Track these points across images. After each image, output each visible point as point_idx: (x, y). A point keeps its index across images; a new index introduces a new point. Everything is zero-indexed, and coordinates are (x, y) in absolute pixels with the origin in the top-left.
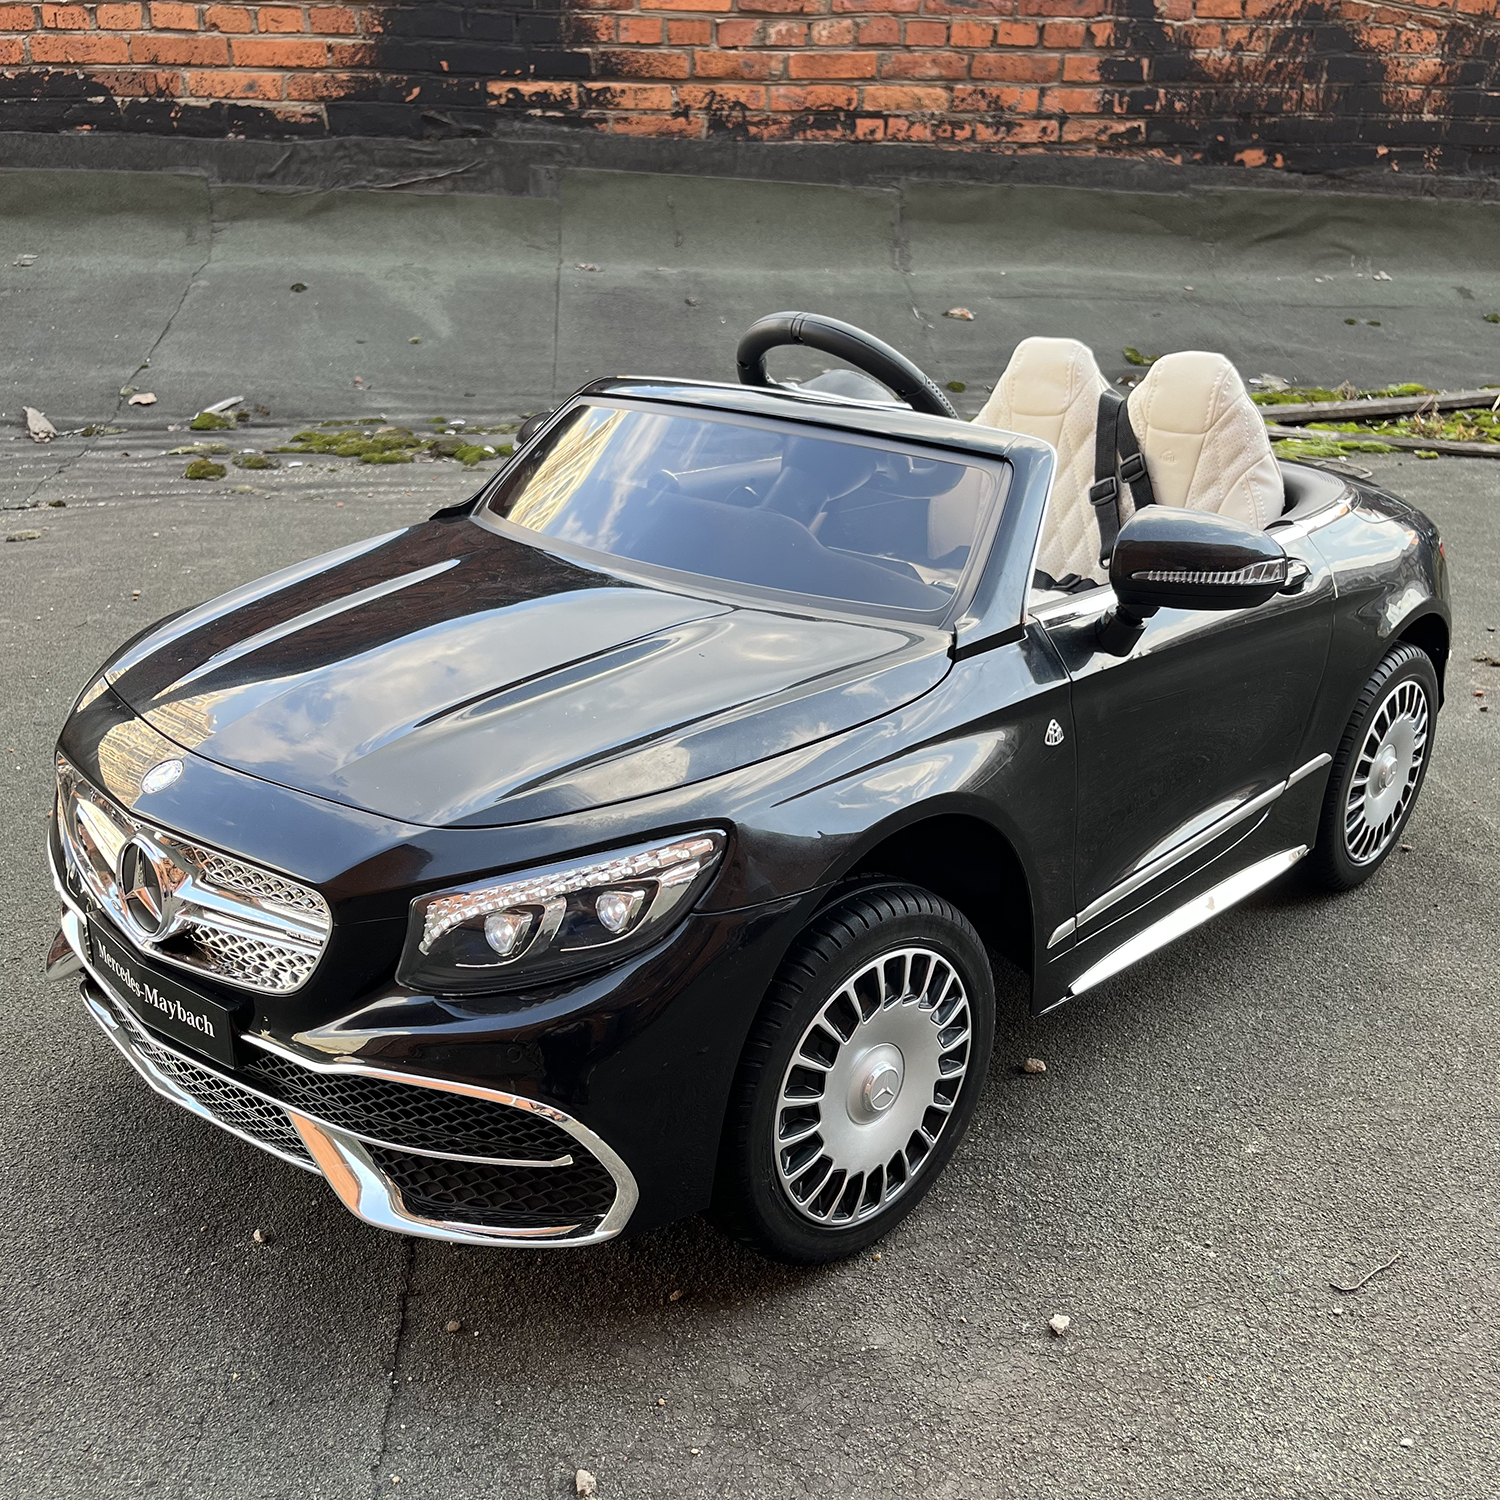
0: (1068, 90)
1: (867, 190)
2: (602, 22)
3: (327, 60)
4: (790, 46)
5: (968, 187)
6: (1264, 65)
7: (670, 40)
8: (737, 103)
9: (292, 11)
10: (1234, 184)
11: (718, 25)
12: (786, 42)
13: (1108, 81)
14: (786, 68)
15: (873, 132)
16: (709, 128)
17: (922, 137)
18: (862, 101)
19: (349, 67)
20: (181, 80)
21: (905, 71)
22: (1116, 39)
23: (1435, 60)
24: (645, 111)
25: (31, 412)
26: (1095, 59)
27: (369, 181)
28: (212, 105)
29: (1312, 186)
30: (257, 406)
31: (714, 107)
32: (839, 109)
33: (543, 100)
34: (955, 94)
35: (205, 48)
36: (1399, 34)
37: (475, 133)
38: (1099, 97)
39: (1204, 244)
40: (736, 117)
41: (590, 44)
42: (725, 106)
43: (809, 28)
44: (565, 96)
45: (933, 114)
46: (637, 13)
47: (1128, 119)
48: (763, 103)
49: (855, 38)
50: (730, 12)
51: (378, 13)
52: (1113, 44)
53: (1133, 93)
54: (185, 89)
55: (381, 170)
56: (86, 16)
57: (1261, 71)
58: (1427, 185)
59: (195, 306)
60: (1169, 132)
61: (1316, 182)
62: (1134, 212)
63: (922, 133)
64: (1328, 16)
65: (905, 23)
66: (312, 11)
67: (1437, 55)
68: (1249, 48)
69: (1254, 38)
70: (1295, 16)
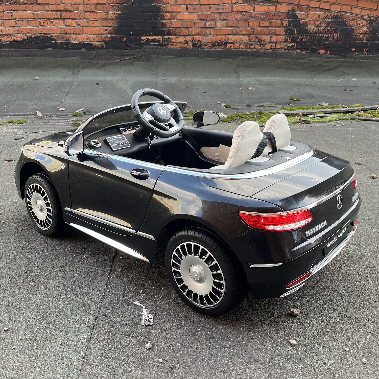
0: (277, 36)
1: (230, 60)
2: (167, 23)
3: (105, 32)
4: (211, 27)
5: (254, 59)
6: (324, 30)
7: (183, 26)
8: (199, 41)
9: (97, 21)
10: (317, 58)
11: (194, 23)
12: (210, 26)
13: (286, 34)
14: (210, 32)
15: (231, 47)
16: (192, 46)
17: (242, 48)
18: (228, 40)
19: (110, 34)
20: (72, 37)
21: (238, 32)
22: (288, 24)
23: (366, 28)
24: (177, 43)
25: (38, 112)
26: (283, 29)
27: (114, 60)
28: (79, 43)
29: (336, 58)
30: (88, 110)
31: (194, 42)
32: (223, 42)
33: (154, 40)
34: (250, 38)
35: (77, 30)
36: (357, 22)
37: (138, 48)
38: (285, 38)
39: (310, 72)
40: (199, 44)
41: (165, 28)
42: (196, 41)
43: (216, 23)
44: (159, 40)
45: (245, 42)
46: (176, 20)
47: (292, 43)
48: (205, 40)
49: (226, 25)
50: (197, 20)
51: (116, 22)
52: (288, 26)
53: (293, 37)
54: (73, 39)
55: (117, 57)
56: (50, 23)
57: (324, 31)
58: (365, 58)
59: (74, 88)
60: (302, 46)
61: (338, 57)
62: (294, 65)
63: (242, 47)
64: (339, 18)
65: (238, 22)
66: (102, 21)
67: (367, 27)
68: (320, 26)
69: (322, 24)
70: (332, 18)
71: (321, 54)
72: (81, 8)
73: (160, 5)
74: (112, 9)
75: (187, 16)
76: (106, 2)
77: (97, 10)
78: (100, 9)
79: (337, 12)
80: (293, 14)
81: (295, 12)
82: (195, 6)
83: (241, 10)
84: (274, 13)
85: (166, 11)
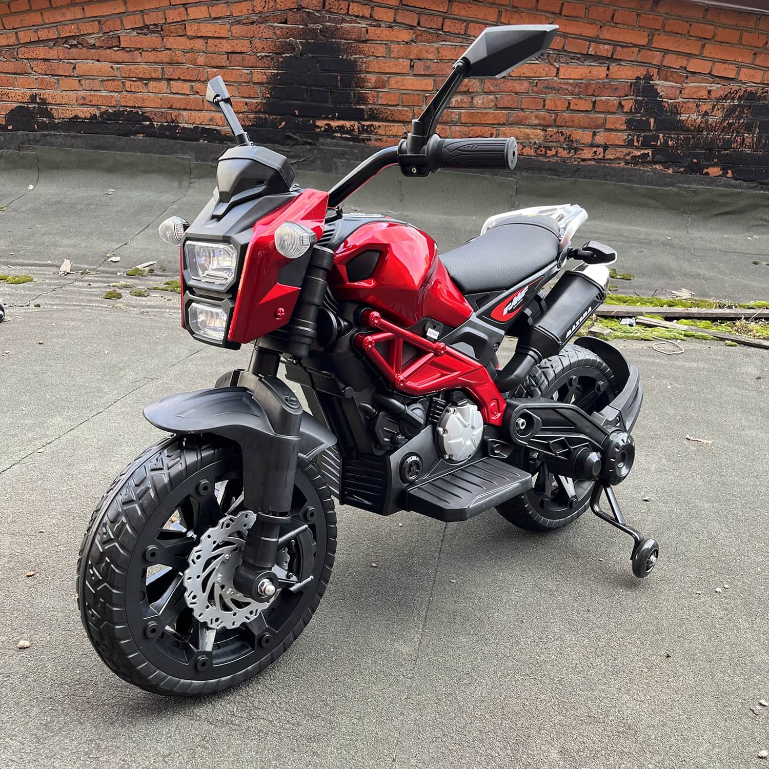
0: (609, 133)
1: (500, 179)
2: (370, 94)
3: (246, 108)
4: (462, 107)
5: (553, 179)
6: (721, 123)
7: (403, 103)
9: (231, 87)
10: (702, 184)
11: (426, 97)
12: (460, 106)
13: (630, 129)
14: (460, 118)
17: (529, 154)
18: (498, 135)
19: (254, 112)
20: (182, 116)
21: (521, 121)
22: (635, 108)
24: (390, 136)
25: (66, 261)
26: (624, 118)
28: (194, 127)
29: (749, 188)
30: (161, 266)
33: (341, 129)
34: (547, 133)
35: (193, 102)
37: (309, 144)
38: (626, 137)
39: (684, 215)
41: (364, 104)
43: (472, 99)
44: (352, 128)
45: (535, 142)
46: (388, 90)
47: (642, 149)
48: (448, 134)
49: (495, 104)
50: (433, 91)
51: (268, 88)
52: (633, 111)
53: (645, 135)
54: (183, 120)
56: (143, 86)
57: (719, 127)
60: (666, 156)
61: (752, 186)
62: (645, 196)
63: (529, 151)
64: (760, 98)
65: (522, 98)
66: (239, 87)
68: (712, 114)
69: (715, 109)
70: (740, 98)
71: (710, 176)
72: (201, 60)
73: (355, 58)
74: (260, 64)
75: (411, 83)
76: (250, 49)
77: (231, 65)
78: (238, 64)
79: (752, 84)
80: (647, 86)
81: (651, 82)
82: (429, 63)
83: (527, 74)
84: (604, 83)
85: (367, 70)
